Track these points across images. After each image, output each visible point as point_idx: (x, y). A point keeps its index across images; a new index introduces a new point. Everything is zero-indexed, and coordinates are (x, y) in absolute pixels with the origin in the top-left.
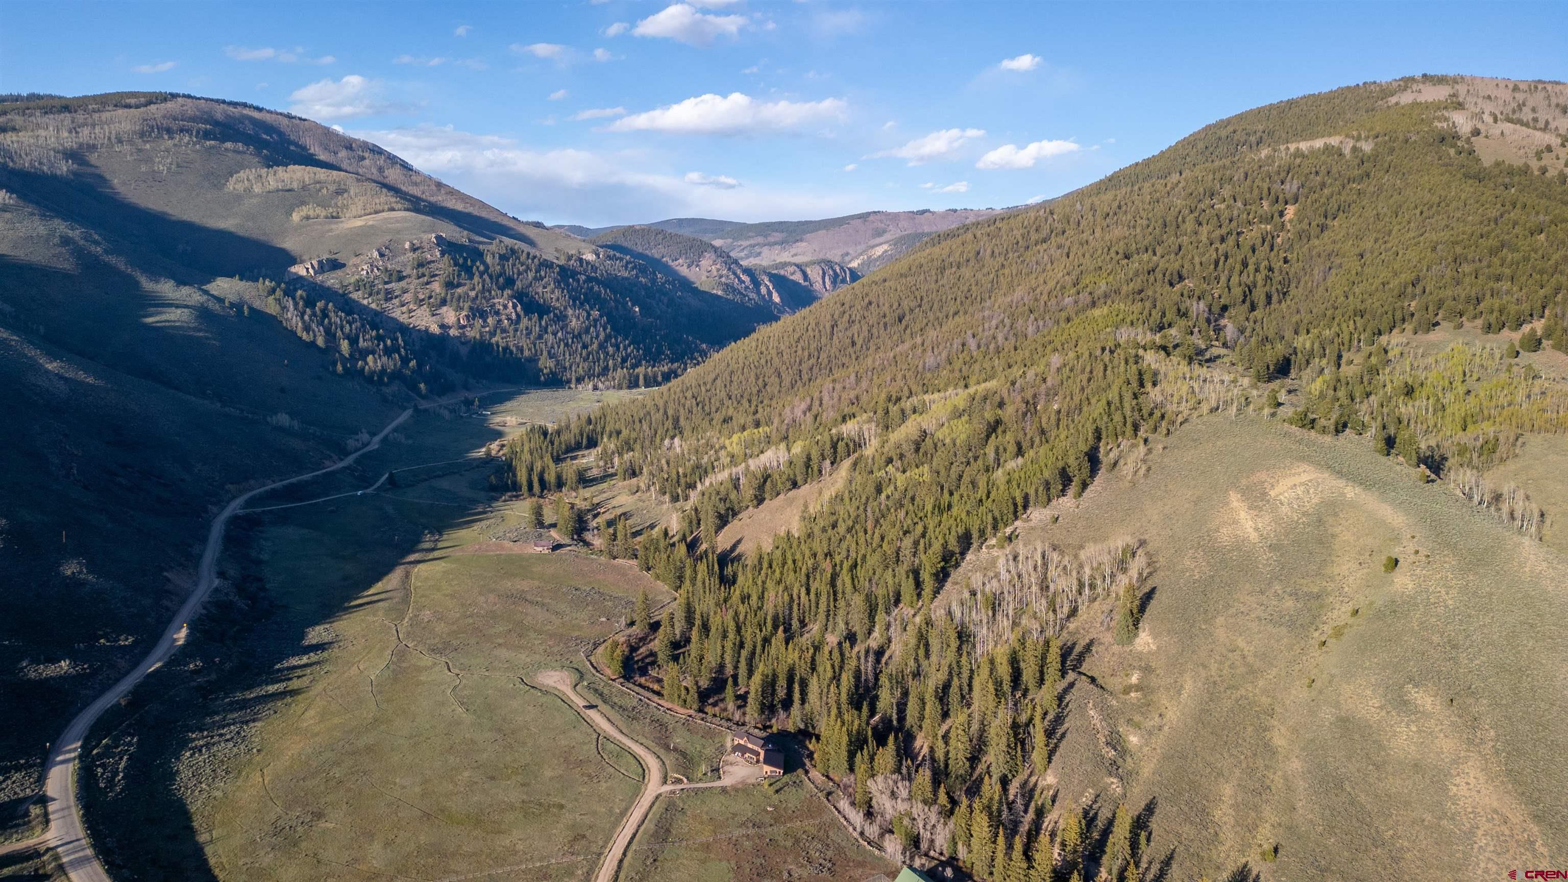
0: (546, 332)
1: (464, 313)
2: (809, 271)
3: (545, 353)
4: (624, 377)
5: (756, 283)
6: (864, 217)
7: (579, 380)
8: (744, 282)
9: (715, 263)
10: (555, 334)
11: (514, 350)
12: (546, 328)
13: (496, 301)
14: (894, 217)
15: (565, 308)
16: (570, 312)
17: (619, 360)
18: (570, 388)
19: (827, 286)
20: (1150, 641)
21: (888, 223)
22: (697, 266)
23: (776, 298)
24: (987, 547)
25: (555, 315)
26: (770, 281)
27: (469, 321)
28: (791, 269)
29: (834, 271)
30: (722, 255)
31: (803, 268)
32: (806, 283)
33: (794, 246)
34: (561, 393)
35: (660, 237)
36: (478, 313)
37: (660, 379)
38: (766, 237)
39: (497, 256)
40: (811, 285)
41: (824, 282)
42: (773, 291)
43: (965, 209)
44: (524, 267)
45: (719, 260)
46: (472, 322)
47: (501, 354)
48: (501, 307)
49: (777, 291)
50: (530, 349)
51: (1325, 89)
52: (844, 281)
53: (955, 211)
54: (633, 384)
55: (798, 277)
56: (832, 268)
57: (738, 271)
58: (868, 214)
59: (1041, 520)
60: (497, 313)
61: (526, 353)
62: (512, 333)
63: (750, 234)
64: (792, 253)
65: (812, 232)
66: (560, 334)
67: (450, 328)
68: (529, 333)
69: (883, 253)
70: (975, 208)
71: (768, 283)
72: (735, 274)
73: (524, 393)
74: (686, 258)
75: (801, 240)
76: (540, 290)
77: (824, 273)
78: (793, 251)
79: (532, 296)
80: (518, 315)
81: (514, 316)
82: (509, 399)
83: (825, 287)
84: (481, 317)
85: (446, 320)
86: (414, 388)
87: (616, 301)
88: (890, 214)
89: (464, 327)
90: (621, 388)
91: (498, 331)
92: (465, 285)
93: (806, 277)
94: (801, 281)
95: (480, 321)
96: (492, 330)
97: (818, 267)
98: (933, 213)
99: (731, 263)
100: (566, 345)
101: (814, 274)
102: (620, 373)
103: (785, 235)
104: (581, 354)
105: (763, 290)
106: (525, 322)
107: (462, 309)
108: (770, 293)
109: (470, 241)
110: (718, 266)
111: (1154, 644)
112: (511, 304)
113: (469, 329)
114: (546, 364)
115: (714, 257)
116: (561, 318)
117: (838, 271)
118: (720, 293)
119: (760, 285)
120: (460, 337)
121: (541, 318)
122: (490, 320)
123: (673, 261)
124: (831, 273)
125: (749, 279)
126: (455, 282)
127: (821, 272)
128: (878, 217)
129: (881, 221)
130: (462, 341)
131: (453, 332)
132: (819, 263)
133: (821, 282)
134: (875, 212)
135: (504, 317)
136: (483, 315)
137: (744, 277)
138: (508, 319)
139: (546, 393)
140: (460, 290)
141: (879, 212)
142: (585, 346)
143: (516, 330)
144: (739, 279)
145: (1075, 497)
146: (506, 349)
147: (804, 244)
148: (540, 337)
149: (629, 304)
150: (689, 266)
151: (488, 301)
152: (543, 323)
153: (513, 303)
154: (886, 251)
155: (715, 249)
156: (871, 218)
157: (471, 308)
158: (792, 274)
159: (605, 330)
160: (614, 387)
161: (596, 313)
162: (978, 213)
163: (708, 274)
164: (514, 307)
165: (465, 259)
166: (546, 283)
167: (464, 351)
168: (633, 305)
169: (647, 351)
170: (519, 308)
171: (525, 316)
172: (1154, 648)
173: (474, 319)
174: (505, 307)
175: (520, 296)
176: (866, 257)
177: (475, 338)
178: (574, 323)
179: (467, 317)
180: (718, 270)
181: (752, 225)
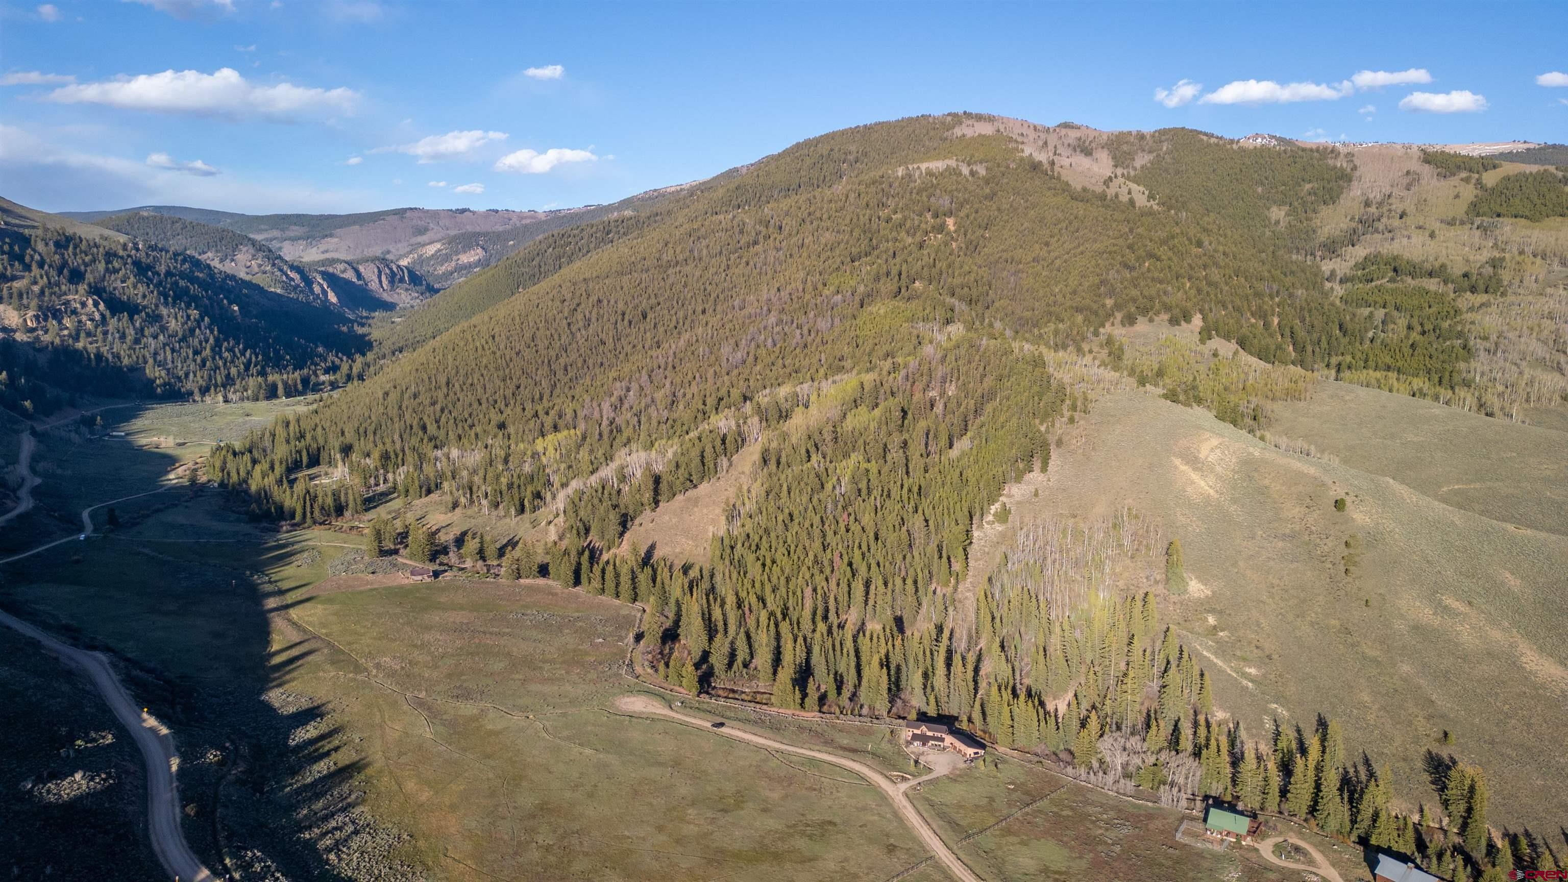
0: (144, 336)
1: (30, 313)
2: (361, 269)
3: (151, 361)
4: (260, 387)
5: (309, 282)
6: (400, 213)
7: (204, 391)
8: (293, 280)
9: (254, 257)
10: (155, 337)
11: (110, 357)
12: (142, 330)
13: (70, 297)
14: (435, 215)
15: (157, 306)
16: (164, 311)
17: (242, 366)
18: (194, 401)
19: (385, 288)
20: (1202, 587)
21: (427, 220)
22: (232, 260)
23: (332, 298)
24: (988, 523)
25: (147, 314)
26: (324, 279)
27: (39, 322)
28: (341, 267)
29: (391, 269)
30: (259, 247)
31: (355, 265)
32: (360, 282)
33: (323, 241)
34: (188, 407)
35: (178, 226)
36: (49, 313)
37: (300, 387)
38: (283, 230)
39: (51, 244)
40: (366, 285)
41: (380, 282)
42: (329, 290)
43: (507, 210)
44: (90, 257)
45: (261, 254)
46: (43, 323)
47: (94, 363)
48: (78, 306)
49: (333, 290)
50: (130, 356)
51: (893, 118)
52: (402, 280)
53: (497, 211)
54: (272, 393)
55: (350, 275)
56: (388, 266)
57: (285, 268)
58: (404, 211)
59: (1023, 495)
60: (74, 312)
61: (126, 361)
62: (100, 337)
63: (263, 227)
64: (321, 250)
65: (341, 227)
66: (161, 337)
67: (15, 331)
68: (123, 337)
69: (437, 252)
70: (517, 210)
71: (321, 281)
72: (281, 270)
73: (147, 409)
74: (217, 251)
75: (331, 236)
76: (119, 284)
77: (380, 272)
78: (323, 247)
79: (111, 293)
80: (103, 316)
81: (97, 316)
82: (135, 417)
83: (382, 287)
84: (55, 317)
85: (7, 322)
86: (15, 406)
87: (209, 298)
88: (428, 211)
89: (32, 330)
90: (257, 400)
91: (83, 335)
92: (23, 277)
93: (359, 275)
94: (355, 280)
95: (54, 322)
96: (74, 333)
97: (372, 265)
98: (474, 213)
99: (273, 257)
100: (173, 350)
101: (369, 272)
102: (253, 382)
103: (306, 229)
104: (195, 361)
105: (317, 289)
106: (113, 323)
107: (27, 307)
108: (325, 293)
109: (6, 223)
110: (259, 261)
111: (1208, 589)
112: (90, 302)
113: (41, 333)
114: (152, 372)
115: (252, 251)
116: (155, 318)
117: (395, 269)
118: (279, 291)
119: (313, 283)
120: (33, 343)
121: (131, 318)
122: (67, 322)
123: (200, 254)
124: (388, 271)
125: (298, 277)
126: (8, 273)
127: (376, 270)
128: (416, 214)
129: (420, 218)
130: (35, 347)
131: (19, 337)
132: (372, 261)
133: (377, 281)
134: (411, 209)
135: (84, 318)
136: (57, 315)
137: (292, 274)
138: (92, 320)
139: (170, 409)
140: (17, 284)
141: (416, 209)
142: (196, 352)
143: (105, 333)
144: (287, 276)
145: (1042, 471)
146: (99, 356)
147: (335, 240)
148: (137, 341)
149: (225, 301)
150: (221, 261)
151: (59, 297)
152: (138, 325)
153: (94, 300)
154: (439, 250)
155: (253, 243)
156: (408, 214)
157: (40, 308)
158: (344, 271)
159: (212, 332)
160: (248, 399)
161: (194, 313)
162: (521, 216)
163: (247, 270)
164: (96, 304)
165: (11, 246)
166: (124, 276)
167: (42, 359)
168: (230, 303)
169: (267, 359)
170: (102, 306)
171: (113, 315)
172: (1209, 593)
173: (46, 320)
174: (84, 305)
175: (96, 290)
176: (416, 256)
177: (52, 343)
178: (173, 325)
179: (37, 317)
180: (260, 266)
181: (262, 217)
